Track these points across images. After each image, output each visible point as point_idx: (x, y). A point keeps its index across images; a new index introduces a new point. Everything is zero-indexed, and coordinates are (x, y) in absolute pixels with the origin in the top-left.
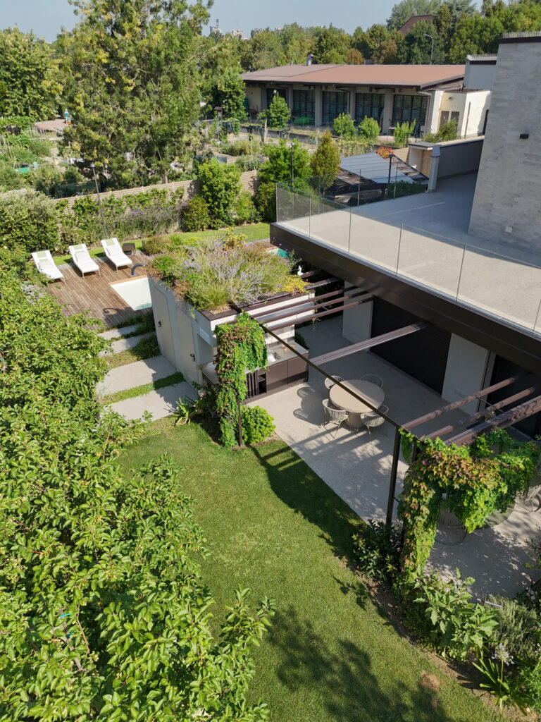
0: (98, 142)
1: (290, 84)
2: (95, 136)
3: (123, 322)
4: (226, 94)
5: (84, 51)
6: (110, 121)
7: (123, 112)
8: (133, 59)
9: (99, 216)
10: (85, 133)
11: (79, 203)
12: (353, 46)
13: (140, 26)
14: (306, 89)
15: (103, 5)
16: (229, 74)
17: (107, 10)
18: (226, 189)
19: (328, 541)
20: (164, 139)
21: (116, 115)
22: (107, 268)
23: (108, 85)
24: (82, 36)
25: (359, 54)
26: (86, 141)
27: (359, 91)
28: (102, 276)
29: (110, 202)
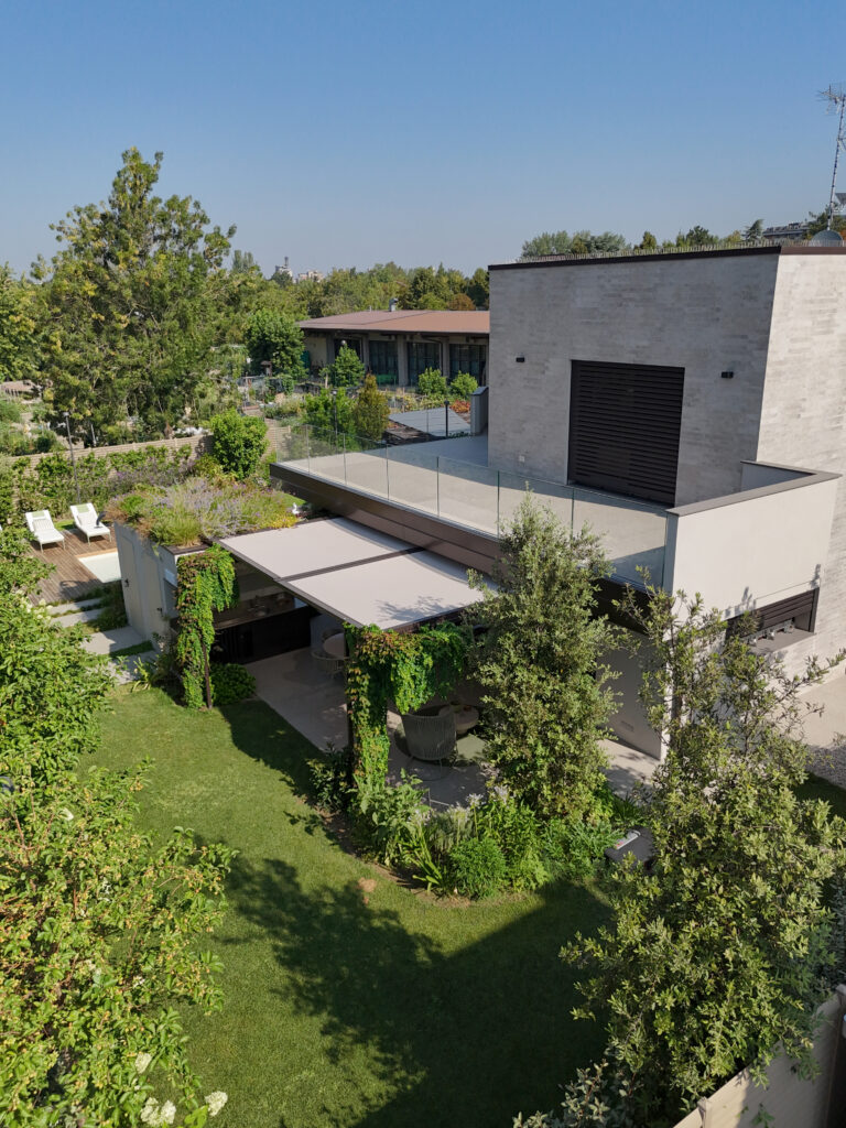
0: (77, 389)
1: (365, 333)
2: (74, 381)
3: (86, 593)
4: (277, 344)
5: (65, 282)
6: (95, 364)
7: (113, 353)
8: (128, 293)
9: (73, 479)
10: (61, 378)
11: (45, 462)
12: (463, 290)
13: (140, 256)
14: (386, 339)
15: (94, 231)
16: (281, 320)
17: (98, 236)
18: (246, 446)
19: (289, 783)
20: (166, 386)
21: (103, 356)
22: (76, 540)
23: (96, 322)
24: (64, 266)
25: (468, 301)
26: (62, 387)
27: (454, 341)
28: (67, 549)
29: (88, 461)
